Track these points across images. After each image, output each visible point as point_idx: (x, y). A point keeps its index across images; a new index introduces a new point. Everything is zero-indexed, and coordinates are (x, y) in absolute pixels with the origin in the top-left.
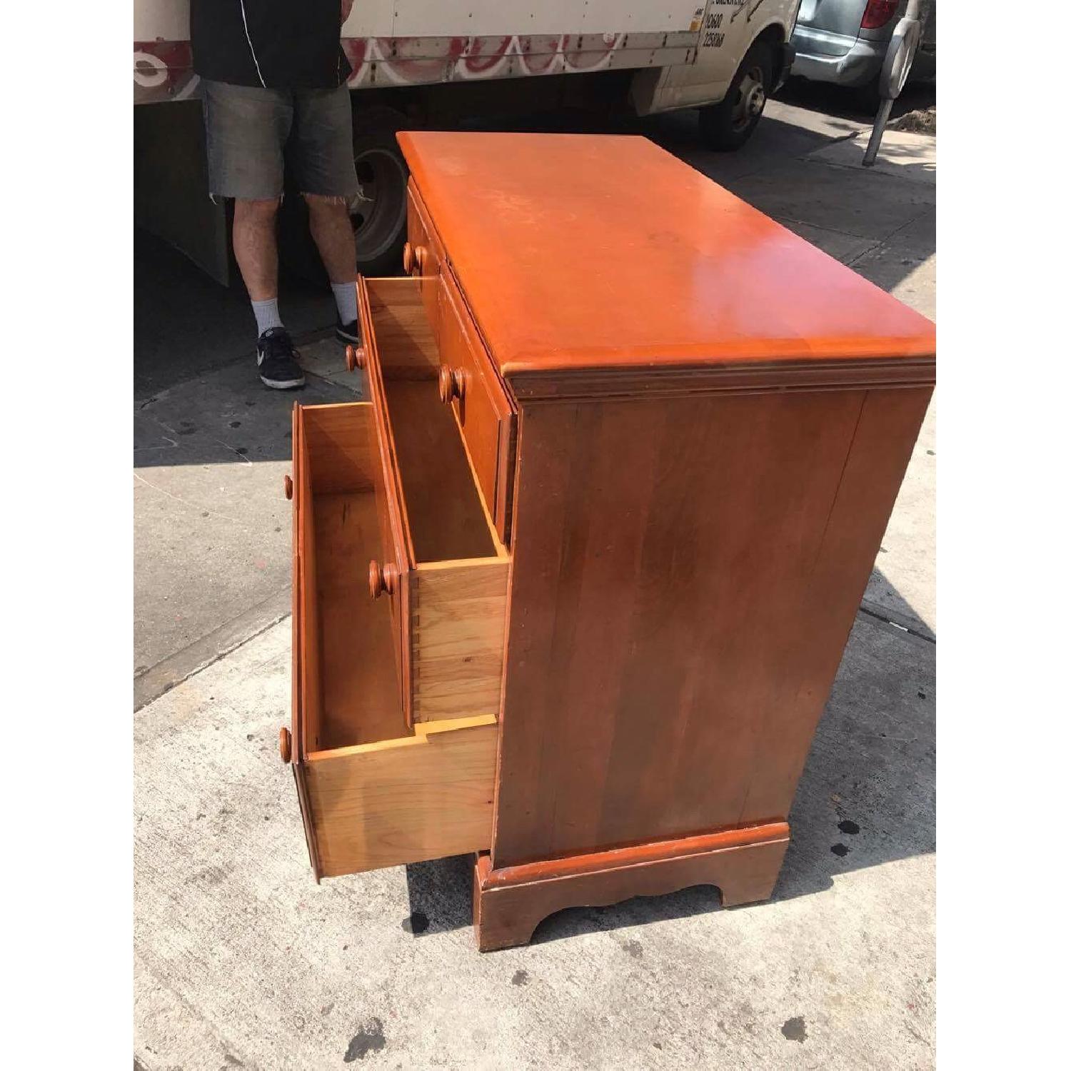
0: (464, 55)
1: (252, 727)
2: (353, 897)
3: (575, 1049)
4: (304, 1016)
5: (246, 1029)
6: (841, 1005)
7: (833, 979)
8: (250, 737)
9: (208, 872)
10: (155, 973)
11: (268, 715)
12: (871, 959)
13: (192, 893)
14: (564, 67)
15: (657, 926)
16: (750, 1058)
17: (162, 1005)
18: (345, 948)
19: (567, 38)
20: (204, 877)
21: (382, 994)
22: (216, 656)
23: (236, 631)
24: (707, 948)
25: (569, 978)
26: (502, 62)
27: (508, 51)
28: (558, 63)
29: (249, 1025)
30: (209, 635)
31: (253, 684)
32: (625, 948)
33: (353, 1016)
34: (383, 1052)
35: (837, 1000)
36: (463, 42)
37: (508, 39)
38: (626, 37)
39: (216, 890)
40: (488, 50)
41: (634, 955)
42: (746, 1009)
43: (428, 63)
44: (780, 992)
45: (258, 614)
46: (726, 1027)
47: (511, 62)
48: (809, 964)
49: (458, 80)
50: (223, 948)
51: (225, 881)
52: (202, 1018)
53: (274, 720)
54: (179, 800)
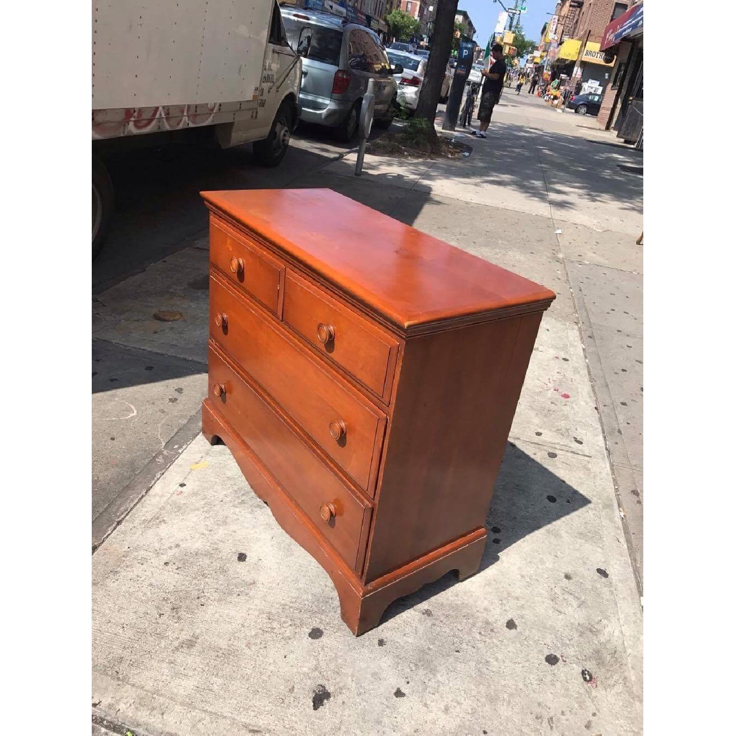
0: (133, 119)
1: (165, 558)
2: (275, 631)
3: (422, 666)
4: (281, 697)
5: (253, 714)
6: (525, 608)
7: (517, 598)
8: (166, 564)
9: (183, 643)
10: (182, 704)
11: (170, 548)
12: (529, 585)
13: (180, 657)
14: (188, 124)
15: (433, 599)
16: (499, 643)
17: (197, 719)
18: (285, 657)
19: (189, 106)
20: (182, 646)
21: (317, 673)
22: (116, 523)
23: (120, 505)
24: (459, 603)
25: (404, 635)
26: (154, 122)
27: (157, 116)
28: (185, 121)
29: (254, 711)
30: (104, 511)
31: (150, 533)
32: (423, 614)
33: (307, 688)
34: (332, 699)
35: (522, 607)
36: (132, 111)
37: (157, 108)
38: (220, 105)
39: (194, 650)
40: (147, 116)
41: (429, 615)
42: (487, 623)
43: (112, 124)
44: (498, 611)
45: (130, 492)
46: (483, 633)
47: (159, 122)
48: (505, 595)
49: (130, 134)
50: (216, 679)
51: (196, 645)
52: (225, 717)
53: (175, 551)
54: (142, 610)
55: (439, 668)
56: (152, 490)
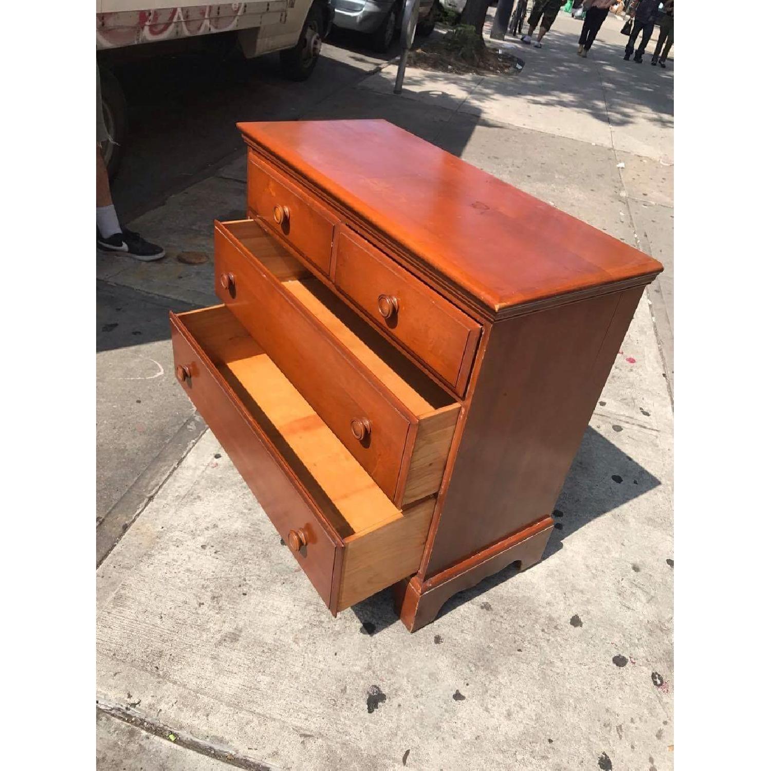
0: (148, 23)
1: (201, 540)
2: (323, 625)
3: (482, 666)
4: (333, 698)
5: (303, 716)
6: (591, 603)
7: (582, 592)
8: (203, 547)
9: (226, 636)
10: (228, 705)
11: (207, 529)
12: (594, 576)
13: (223, 652)
14: (210, 29)
15: (492, 591)
16: (562, 642)
17: (244, 721)
18: (336, 654)
19: (210, 7)
20: (225, 640)
21: (370, 672)
22: (146, 500)
23: (152, 478)
24: (520, 595)
25: (462, 631)
26: (171, 27)
27: (175, 20)
28: (206, 26)
29: (305, 713)
30: (133, 485)
31: (185, 512)
32: (482, 608)
33: (361, 689)
34: (387, 701)
35: (588, 602)
36: (147, 14)
37: (175, 10)
38: (245, 6)
39: (237, 645)
40: (163, 19)
41: (488, 609)
42: (551, 619)
43: (126, 30)
44: (562, 606)
45: (160, 464)
46: (546, 630)
47: (177, 26)
48: (569, 589)
49: (145, 42)
50: (264, 677)
51: (240, 639)
52: (274, 720)
53: (211, 532)
54: (181, 598)
55: (500, 669)
56: (184, 461)
